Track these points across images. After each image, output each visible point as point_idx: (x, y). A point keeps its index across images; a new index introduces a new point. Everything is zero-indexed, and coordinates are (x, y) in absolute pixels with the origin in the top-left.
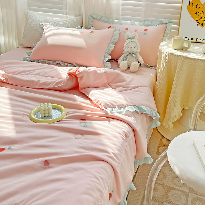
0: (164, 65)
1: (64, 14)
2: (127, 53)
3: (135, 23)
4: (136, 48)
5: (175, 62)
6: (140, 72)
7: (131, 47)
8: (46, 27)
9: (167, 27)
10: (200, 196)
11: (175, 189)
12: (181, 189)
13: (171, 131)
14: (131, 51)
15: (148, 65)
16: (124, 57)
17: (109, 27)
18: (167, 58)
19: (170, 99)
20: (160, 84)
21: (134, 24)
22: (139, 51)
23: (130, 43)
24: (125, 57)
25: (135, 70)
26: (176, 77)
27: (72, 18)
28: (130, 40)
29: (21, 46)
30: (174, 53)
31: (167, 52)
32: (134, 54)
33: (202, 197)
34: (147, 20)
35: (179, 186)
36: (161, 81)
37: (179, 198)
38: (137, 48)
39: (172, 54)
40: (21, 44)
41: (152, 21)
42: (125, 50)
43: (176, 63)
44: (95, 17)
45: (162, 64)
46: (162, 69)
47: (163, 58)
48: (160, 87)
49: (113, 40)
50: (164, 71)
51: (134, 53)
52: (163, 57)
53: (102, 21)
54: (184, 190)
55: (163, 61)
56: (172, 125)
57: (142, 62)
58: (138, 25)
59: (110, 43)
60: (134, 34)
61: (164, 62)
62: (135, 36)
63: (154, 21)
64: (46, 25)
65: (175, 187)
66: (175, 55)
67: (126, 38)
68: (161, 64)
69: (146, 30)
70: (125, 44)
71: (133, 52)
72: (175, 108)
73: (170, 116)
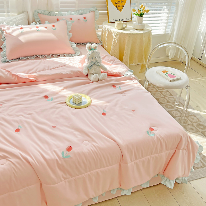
1: (6, 13)
2: (92, 63)
5: (124, 38)
9: (95, 14)
14: (95, 61)
18: (118, 36)
24: (90, 67)
31: (117, 33)
38: (99, 58)
42: (90, 60)
45: (115, 41)
50: (117, 45)
55: (115, 38)
59: (68, 32)
69: (85, 18)
71: (97, 62)
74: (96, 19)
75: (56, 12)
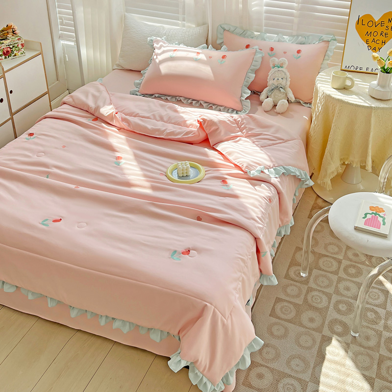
0: (320, 109)
1: (180, 21)
2: (272, 86)
3: (284, 38)
4: (284, 80)
5: (333, 106)
7: (278, 79)
8: (158, 46)
9: (329, 47)
10: (354, 264)
11: (327, 256)
12: (335, 256)
13: (328, 189)
14: (278, 84)
15: (301, 101)
17: (248, 47)
18: (323, 100)
19: (326, 151)
20: (315, 132)
21: (283, 40)
22: (288, 83)
23: (277, 73)
24: (270, 91)
25: (283, 111)
26: (334, 125)
27: (191, 28)
28: (276, 69)
29: (119, 68)
31: (323, 93)
32: (282, 88)
33: (357, 264)
34: (302, 35)
35: (332, 254)
37: (330, 265)
39: (330, 96)
40: (118, 65)
41: (308, 36)
42: (270, 82)
43: (335, 108)
44: (227, 28)
45: (318, 107)
46: (318, 114)
48: (315, 135)
49: (252, 67)
50: (320, 117)
52: (319, 98)
53: (238, 34)
54: (337, 257)
55: (319, 103)
56: (329, 183)
57: (293, 99)
58: (289, 41)
59: (249, 71)
60: (283, 60)
62: (284, 63)
63: (310, 38)
64: (158, 42)
65: (327, 254)
67: (271, 66)
69: (299, 52)
70: (270, 74)
71: (280, 85)
72: (332, 163)
73: (326, 172)
74: (326, 57)
75: (255, 33)
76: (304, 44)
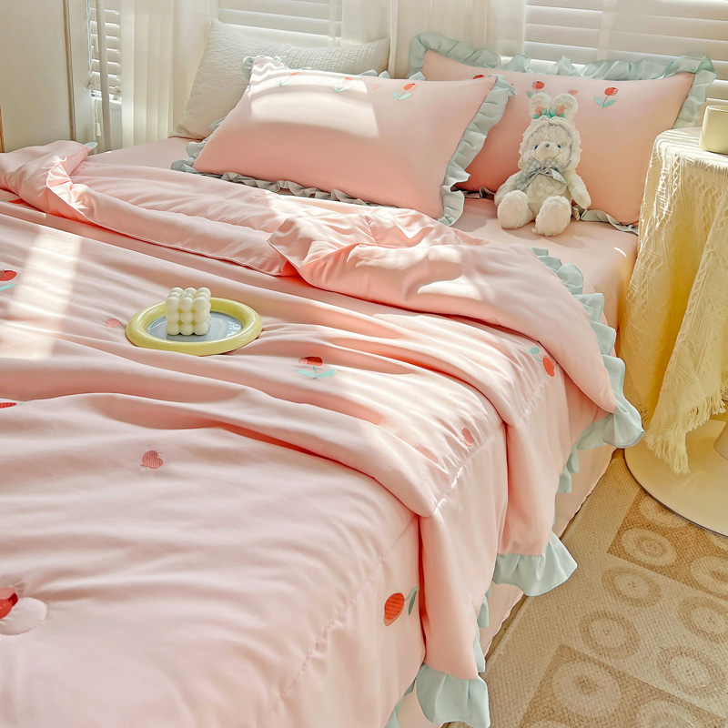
0: (666, 209)
2: (531, 164)
3: (574, 68)
5: (706, 195)
6: (575, 237)
7: (548, 146)
9: (695, 86)
13: (677, 470)
14: (546, 160)
15: (609, 218)
16: (519, 182)
18: (677, 182)
19: (679, 340)
20: (646, 282)
21: (571, 72)
22: (576, 159)
23: (545, 130)
24: (523, 180)
25: (554, 229)
26: (709, 254)
27: (352, 45)
28: (545, 120)
29: (180, 135)
30: (706, 162)
31: (678, 160)
32: (556, 170)
34: (622, 59)
36: (649, 269)
38: (568, 150)
39: (699, 165)
40: (181, 128)
41: (638, 63)
42: (526, 154)
43: (713, 199)
44: (433, 45)
46: (658, 225)
47: (661, 182)
48: (645, 292)
49: (480, 117)
50: (663, 233)
51: (557, 166)
52: (664, 178)
53: (458, 59)
55: (661, 193)
56: (682, 448)
57: (585, 201)
58: (587, 74)
59: (470, 127)
60: (564, 97)
61: (667, 197)
62: (566, 106)
63: (644, 64)
66: (711, 168)
67: (533, 113)
68: (655, 204)
69: (610, 92)
70: (526, 135)
71: (553, 163)
72: (696, 378)
73: (676, 406)
76: (625, 79)
